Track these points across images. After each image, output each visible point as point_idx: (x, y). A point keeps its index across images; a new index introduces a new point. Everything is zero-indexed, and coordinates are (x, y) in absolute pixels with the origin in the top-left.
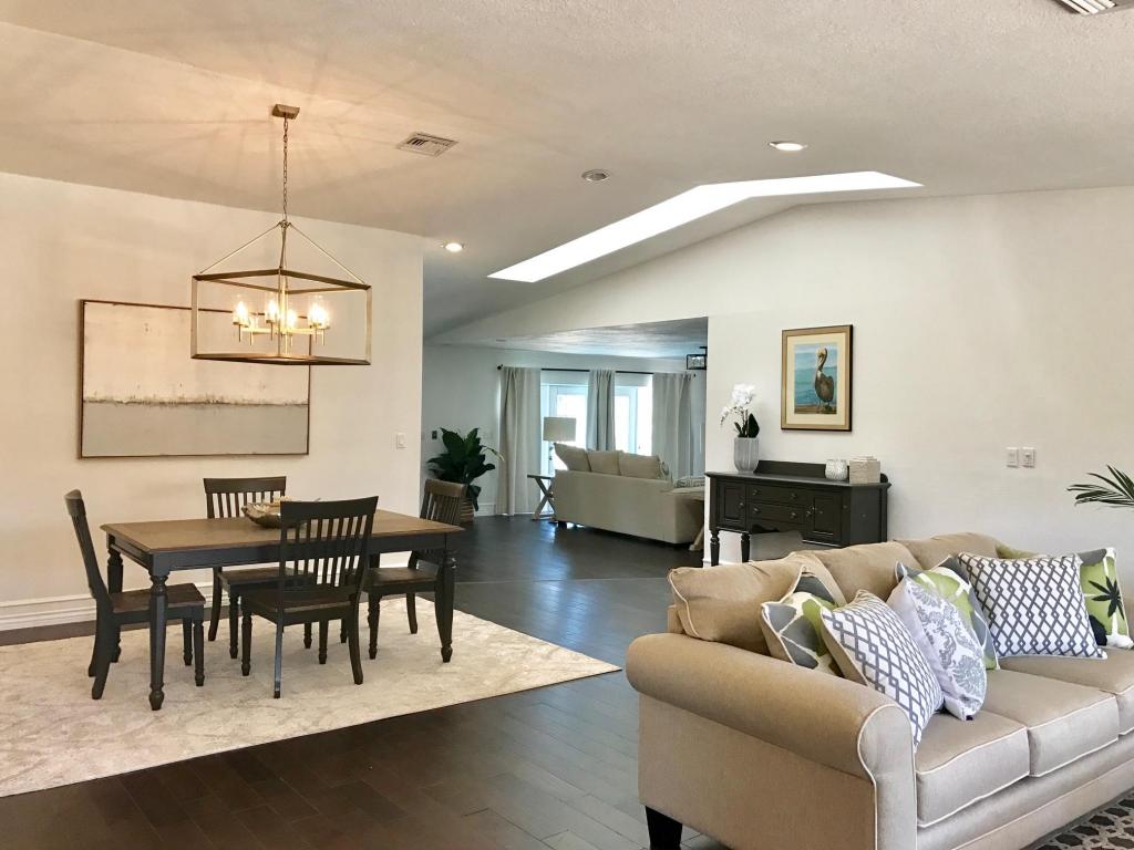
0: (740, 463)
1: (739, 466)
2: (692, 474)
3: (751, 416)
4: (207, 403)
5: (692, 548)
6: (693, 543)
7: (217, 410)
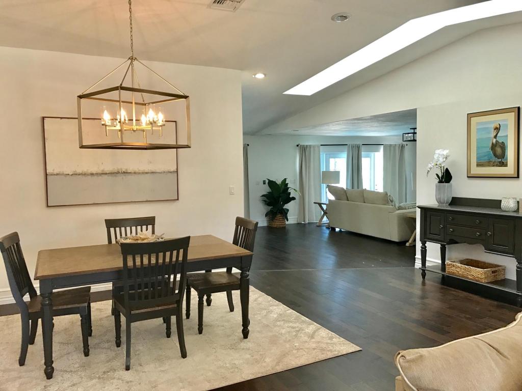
0: (440, 198)
1: (439, 201)
2: (406, 202)
3: (447, 169)
4: (118, 173)
5: (407, 244)
6: (408, 241)
7: (124, 177)
